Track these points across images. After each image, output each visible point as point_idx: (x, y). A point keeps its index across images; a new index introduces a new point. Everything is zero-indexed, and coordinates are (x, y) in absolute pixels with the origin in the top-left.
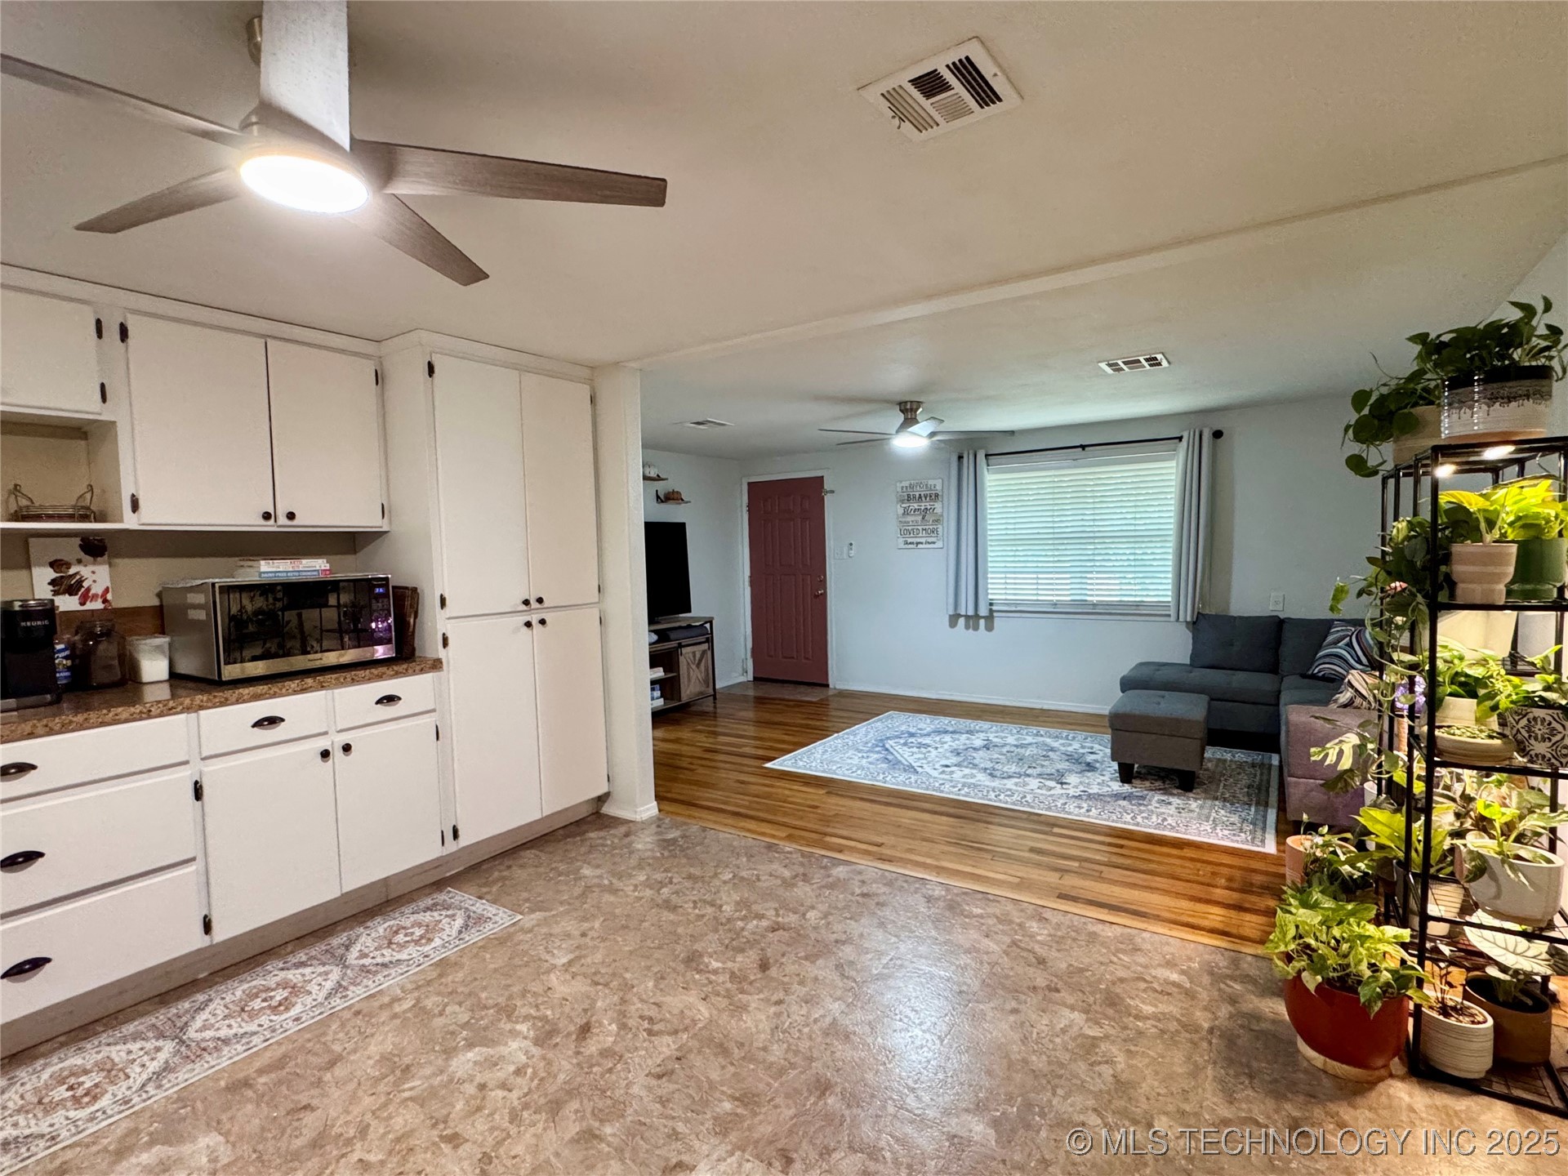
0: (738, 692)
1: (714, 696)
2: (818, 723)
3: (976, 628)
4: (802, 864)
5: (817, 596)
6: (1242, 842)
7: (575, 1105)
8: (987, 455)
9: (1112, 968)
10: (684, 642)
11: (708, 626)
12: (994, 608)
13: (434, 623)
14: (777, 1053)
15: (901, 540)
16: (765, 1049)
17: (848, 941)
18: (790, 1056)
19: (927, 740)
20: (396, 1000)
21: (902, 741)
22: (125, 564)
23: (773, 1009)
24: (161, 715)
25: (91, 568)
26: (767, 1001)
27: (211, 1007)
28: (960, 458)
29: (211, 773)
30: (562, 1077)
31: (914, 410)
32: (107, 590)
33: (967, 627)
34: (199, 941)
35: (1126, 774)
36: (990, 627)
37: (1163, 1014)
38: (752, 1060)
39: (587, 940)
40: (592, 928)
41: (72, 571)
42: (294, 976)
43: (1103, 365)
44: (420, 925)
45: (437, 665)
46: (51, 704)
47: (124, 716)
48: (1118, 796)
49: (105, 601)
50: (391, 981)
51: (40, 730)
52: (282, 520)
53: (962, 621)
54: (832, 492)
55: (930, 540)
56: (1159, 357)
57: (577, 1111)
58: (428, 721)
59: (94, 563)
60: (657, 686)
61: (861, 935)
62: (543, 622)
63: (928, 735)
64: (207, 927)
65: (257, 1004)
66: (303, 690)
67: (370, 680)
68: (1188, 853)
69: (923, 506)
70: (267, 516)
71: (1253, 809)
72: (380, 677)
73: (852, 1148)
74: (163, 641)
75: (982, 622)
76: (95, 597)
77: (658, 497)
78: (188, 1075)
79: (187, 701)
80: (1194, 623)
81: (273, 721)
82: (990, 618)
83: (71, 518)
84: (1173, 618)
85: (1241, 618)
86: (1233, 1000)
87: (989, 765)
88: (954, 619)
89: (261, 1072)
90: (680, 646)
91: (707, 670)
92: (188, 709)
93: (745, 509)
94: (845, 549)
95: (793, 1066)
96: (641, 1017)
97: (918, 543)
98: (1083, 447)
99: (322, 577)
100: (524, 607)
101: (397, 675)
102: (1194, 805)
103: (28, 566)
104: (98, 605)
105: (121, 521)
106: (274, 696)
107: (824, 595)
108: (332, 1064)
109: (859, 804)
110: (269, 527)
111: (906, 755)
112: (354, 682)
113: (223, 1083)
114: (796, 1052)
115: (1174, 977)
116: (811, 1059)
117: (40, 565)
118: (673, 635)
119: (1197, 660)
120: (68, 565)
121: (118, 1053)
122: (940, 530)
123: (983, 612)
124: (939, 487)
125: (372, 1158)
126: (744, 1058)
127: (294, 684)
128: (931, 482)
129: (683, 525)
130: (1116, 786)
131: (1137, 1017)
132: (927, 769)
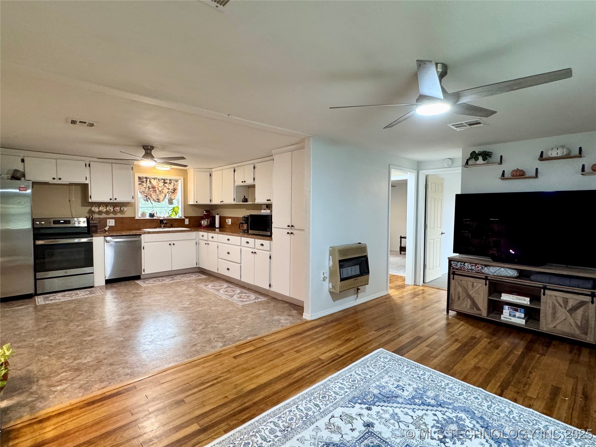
45: (271, 239)
47: (236, 235)
51: (230, 235)
58: (268, 253)
60: (523, 310)
62: (292, 233)
64: (241, 277)
67: (260, 239)
70: (267, 200)
81: (248, 242)
86: (32, 393)
90: (545, 288)
92: (240, 236)
100: (288, 228)
101: (263, 239)
106: (248, 237)
110: (266, 203)
112: (257, 238)
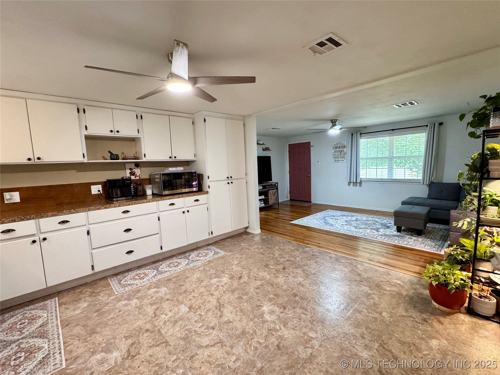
0: (285, 203)
1: (278, 204)
2: (307, 212)
3: (356, 186)
4: (297, 247)
5: (308, 177)
6: (433, 251)
7: (237, 291)
8: (360, 134)
9: (380, 278)
10: (270, 189)
11: (276, 185)
12: (362, 180)
13: (207, 183)
14: (285, 287)
15: (333, 160)
16: (282, 286)
17: (307, 265)
18: (288, 288)
19: (338, 218)
20: (199, 267)
21: (331, 218)
22: (143, 169)
23: (285, 278)
24: (151, 202)
25: (137, 170)
26: (284, 276)
27: (163, 265)
28: (352, 135)
29: (162, 215)
30: (235, 286)
31: (335, 122)
32: (140, 175)
33: (353, 186)
34: (160, 251)
35: (399, 230)
36: (360, 186)
37: (393, 290)
38: (279, 288)
39: (242, 259)
40: (243, 257)
41: (133, 171)
42: (179, 260)
43: (395, 106)
44: (204, 253)
45: (207, 193)
46: (131, 199)
47: (145, 201)
48: (395, 236)
49: (139, 177)
50: (198, 264)
51: (130, 204)
52: (174, 158)
53: (352, 184)
54: (313, 146)
55: (342, 160)
56: (413, 102)
57: (238, 293)
58: (206, 206)
59: (137, 169)
60: (263, 201)
61: (310, 264)
62: (232, 183)
63: (339, 216)
64: (161, 248)
65: (172, 265)
66: (179, 198)
67: (193, 196)
68: (414, 252)
69: (340, 150)
70: (170, 157)
71: (441, 242)
72: (195, 195)
73: (300, 308)
74: (151, 186)
75: (358, 184)
76: (138, 176)
77: (263, 149)
78: (159, 277)
79: (156, 199)
80: (429, 185)
81: (173, 204)
82: (360, 183)
83: (133, 159)
84: (421, 183)
85: (447, 183)
86: (415, 290)
87: (356, 225)
88: (349, 183)
89: (173, 278)
90: (269, 190)
91: (276, 197)
92: (157, 201)
93: (288, 152)
94: (317, 163)
95: (288, 290)
96: (253, 276)
97: (339, 161)
98: (393, 130)
99: (182, 172)
100: (227, 179)
101: (198, 195)
102: (420, 239)
103: (125, 170)
104: (138, 178)
105: (142, 159)
106: (173, 198)
107: (310, 176)
108: (187, 278)
109: (315, 233)
110: (171, 160)
111: (331, 221)
112: (189, 196)
113: (166, 279)
114: (290, 288)
115: (399, 282)
116: (293, 289)
117: (128, 169)
118: (267, 187)
119: (430, 197)
120: (133, 169)
121: (146, 271)
122: (346, 157)
123: (358, 181)
124: (345, 144)
125: (196, 296)
126: (277, 287)
127: (177, 196)
128: (343, 142)
129: (270, 157)
130: (396, 233)
131: (384, 290)
132: (337, 225)
